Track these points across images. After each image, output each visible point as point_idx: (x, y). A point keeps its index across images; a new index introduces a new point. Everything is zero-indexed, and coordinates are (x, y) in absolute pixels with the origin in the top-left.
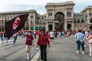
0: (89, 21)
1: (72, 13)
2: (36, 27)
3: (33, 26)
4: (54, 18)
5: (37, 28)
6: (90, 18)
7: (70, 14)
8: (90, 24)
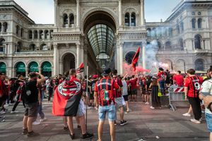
0: (191, 42)
1: (139, 15)
2: (16, 61)
3: (6, 58)
4: (78, 30)
5: (21, 68)
6: (194, 35)
7: (133, 21)
8: (196, 51)
